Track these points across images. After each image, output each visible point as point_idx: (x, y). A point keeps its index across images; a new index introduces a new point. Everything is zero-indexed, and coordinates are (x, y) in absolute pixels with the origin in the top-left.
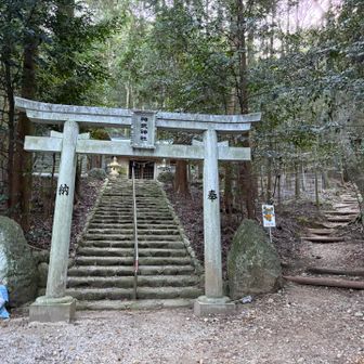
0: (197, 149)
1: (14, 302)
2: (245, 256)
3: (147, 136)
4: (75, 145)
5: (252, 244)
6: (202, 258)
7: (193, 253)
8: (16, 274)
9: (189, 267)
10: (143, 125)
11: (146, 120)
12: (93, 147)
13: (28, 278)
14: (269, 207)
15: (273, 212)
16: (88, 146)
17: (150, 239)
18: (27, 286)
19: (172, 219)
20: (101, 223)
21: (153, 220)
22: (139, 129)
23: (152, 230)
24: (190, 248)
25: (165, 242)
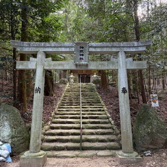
0: (113, 63)
1: (15, 152)
2: (145, 126)
3: (83, 57)
4: (44, 65)
5: (149, 119)
7: (113, 122)
8: (16, 137)
10: (81, 51)
11: (83, 48)
12: (54, 65)
13: (23, 139)
14: (154, 95)
15: (157, 98)
16: (50, 65)
17: (89, 114)
18: (22, 143)
19: (100, 103)
20: (64, 105)
21: (90, 104)
22: (79, 54)
23: (90, 109)
24: (110, 119)
25: (96, 116)
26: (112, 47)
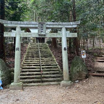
0: (59, 34)
1: (4, 84)
2: (76, 68)
3: (43, 30)
5: (78, 64)
6: (62, 69)
7: (59, 67)
8: (4, 76)
9: (58, 72)
10: (42, 27)
11: (42, 25)
12: (26, 35)
13: (8, 77)
14: (84, 51)
15: (85, 53)
16: (24, 35)
17: (45, 63)
18: (7, 80)
19: (52, 56)
20: (29, 58)
21: (46, 57)
22: (40, 28)
23: (46, 60)
24: (58, 65)
25: (50, 64)
26: (59, 25)
